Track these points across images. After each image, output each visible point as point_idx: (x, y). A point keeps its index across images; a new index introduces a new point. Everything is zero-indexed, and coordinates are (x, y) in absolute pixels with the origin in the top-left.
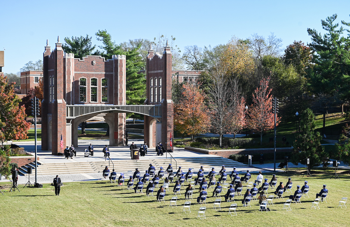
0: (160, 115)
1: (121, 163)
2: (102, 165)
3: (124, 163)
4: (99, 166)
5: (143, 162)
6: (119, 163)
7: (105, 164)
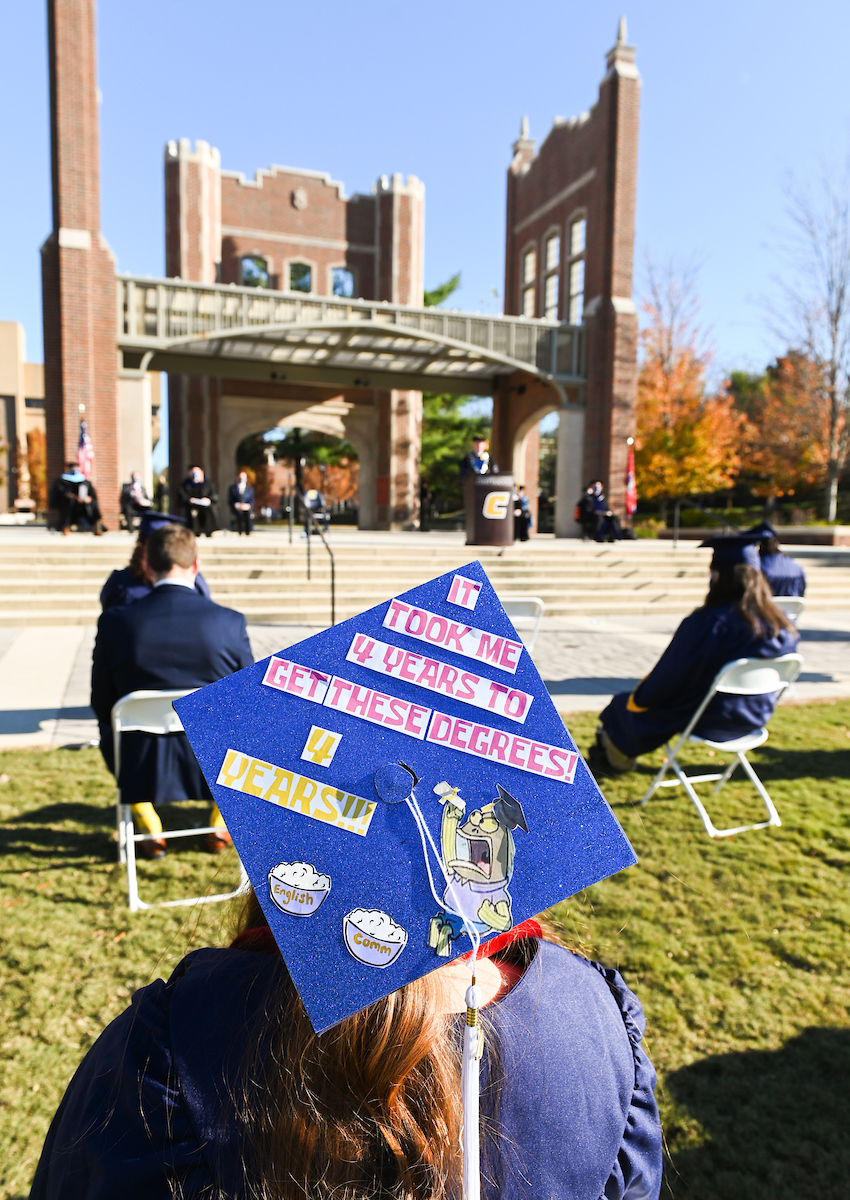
0: (579, 372)
1: (396, 563)
2: (257, 568)
3: (416, 563)
4: (233, 574)
5: (545, 564)
6: (387, 563)
7: (282, 562)
